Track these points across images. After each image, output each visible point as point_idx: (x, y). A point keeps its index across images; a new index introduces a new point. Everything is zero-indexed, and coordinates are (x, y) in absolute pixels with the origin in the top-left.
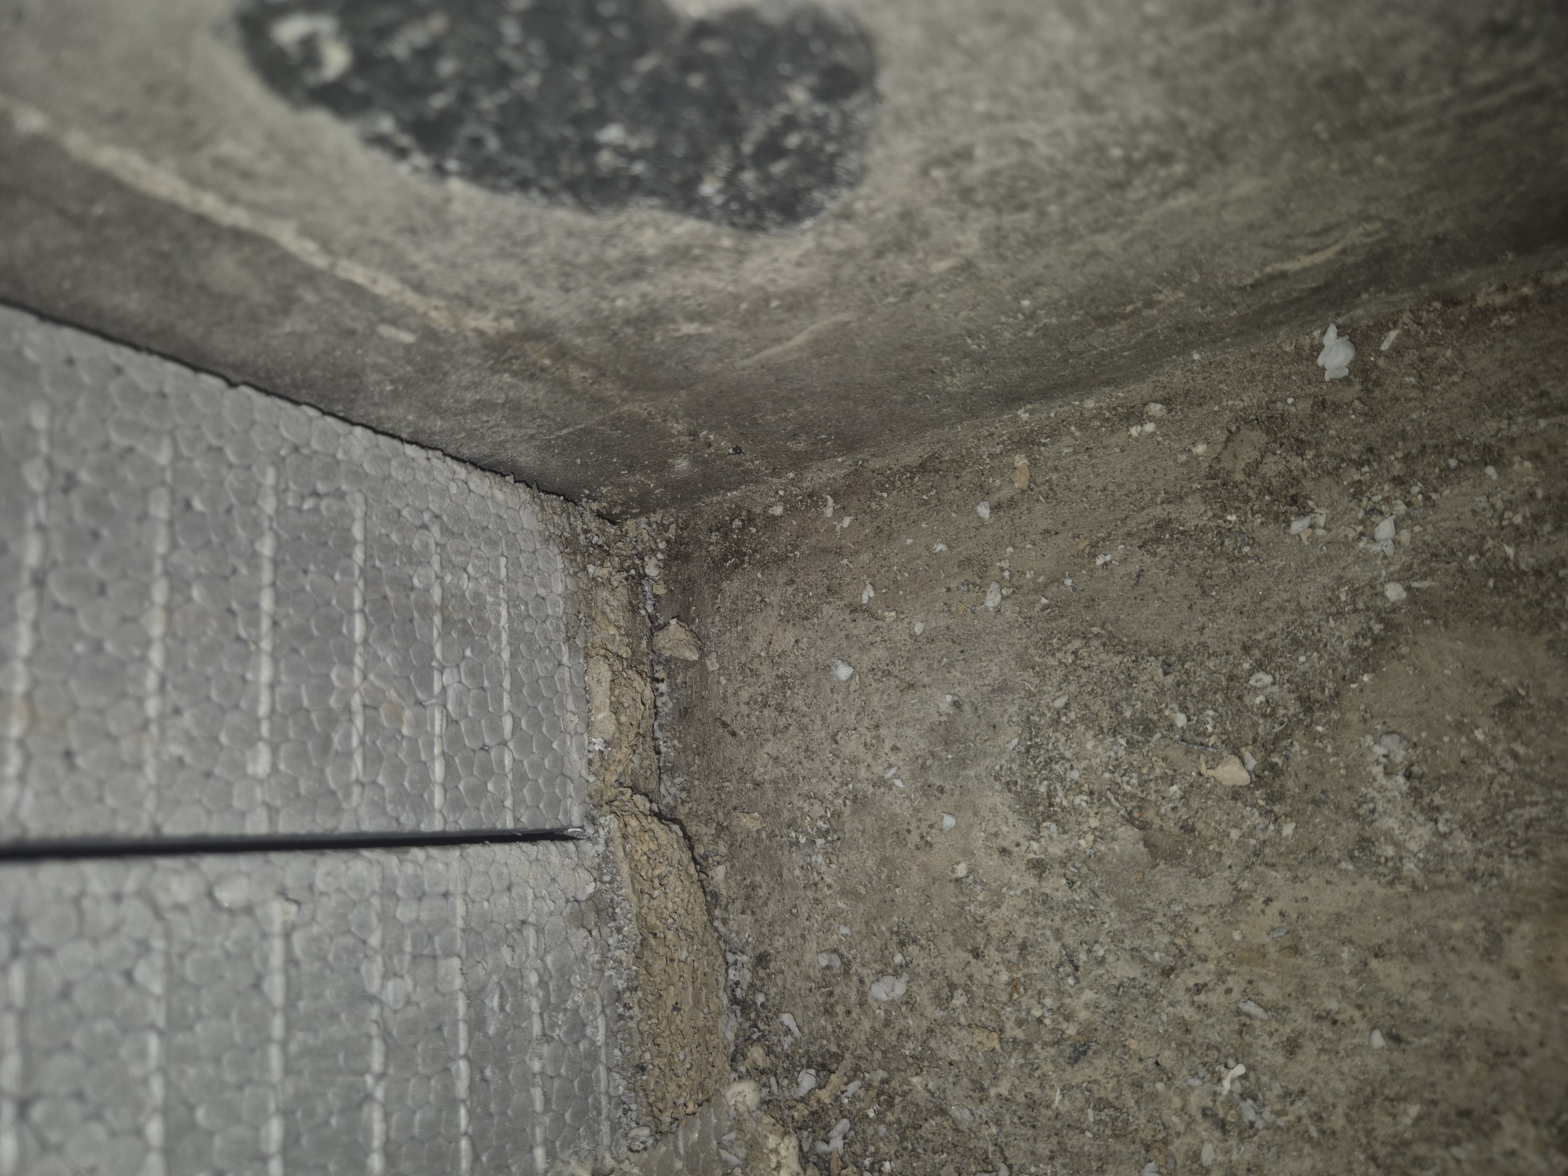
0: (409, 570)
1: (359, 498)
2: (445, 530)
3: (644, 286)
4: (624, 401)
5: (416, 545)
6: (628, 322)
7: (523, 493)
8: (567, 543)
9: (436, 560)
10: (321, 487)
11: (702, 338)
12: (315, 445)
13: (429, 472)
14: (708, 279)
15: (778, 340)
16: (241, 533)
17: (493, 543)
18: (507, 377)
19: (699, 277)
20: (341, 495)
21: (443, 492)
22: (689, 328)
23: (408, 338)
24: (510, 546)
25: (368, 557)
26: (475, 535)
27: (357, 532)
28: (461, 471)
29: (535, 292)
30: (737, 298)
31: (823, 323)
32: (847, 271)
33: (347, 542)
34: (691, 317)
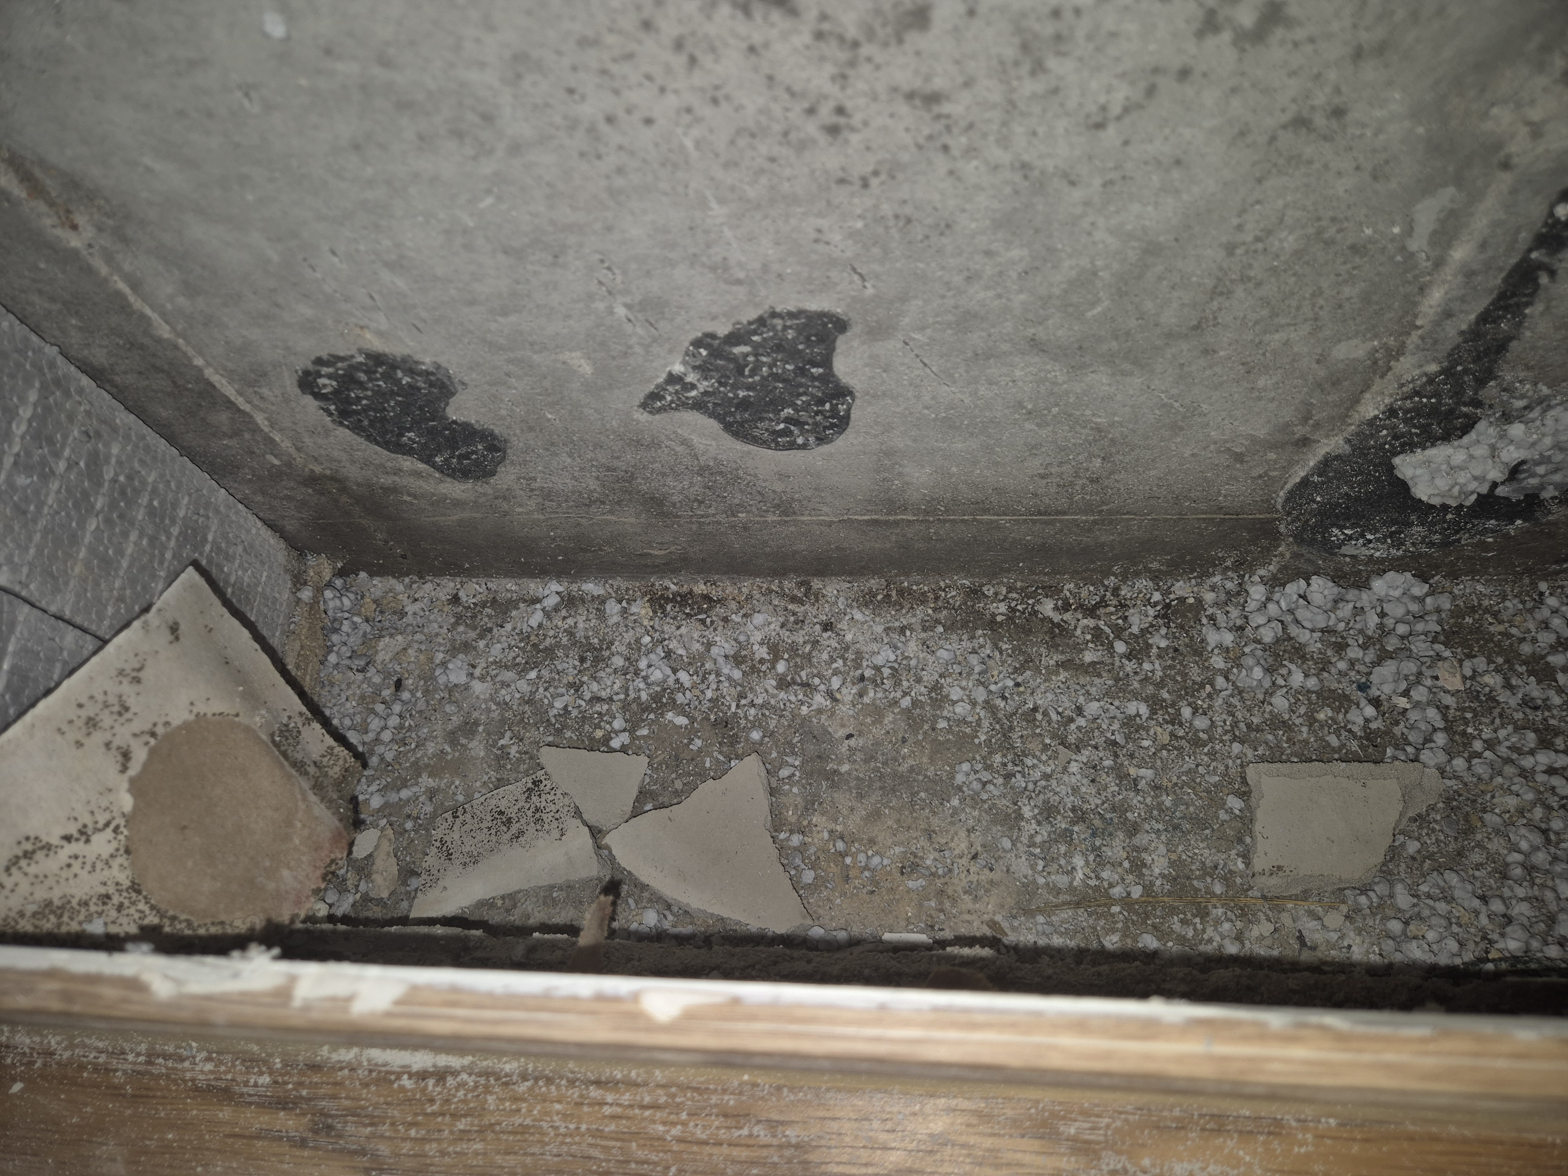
0: (225, 562)
1: (216, 521)
2: (245, 550)
3: (396, 478)
4: (360, 517)
5: (231, 552)
6: (381, 488)
7: (282, 545)
8: (295, 576)
9: (237, 562)
10: (202, 512)
11: (411, 504)
12: (205, 492)
13: (246, 519)
14: (424, 484)
15: (445, 515)
16: (167, 521)
17: (263, 563)
18: (310, 491)
19: (421, 483)
20: (208, 518)
21: (248, 531)
22: (408, 499)
23: (276, 462)
24: (270, 568)
25: (211, 551)
26: (256, 556)
27: (210, 537)
28: (259, 524)
29: (348, 465)
30: (433, 495)
31: (466, 515)
32: (481, 500)
33: (205, 540)
34: (409, 495)
